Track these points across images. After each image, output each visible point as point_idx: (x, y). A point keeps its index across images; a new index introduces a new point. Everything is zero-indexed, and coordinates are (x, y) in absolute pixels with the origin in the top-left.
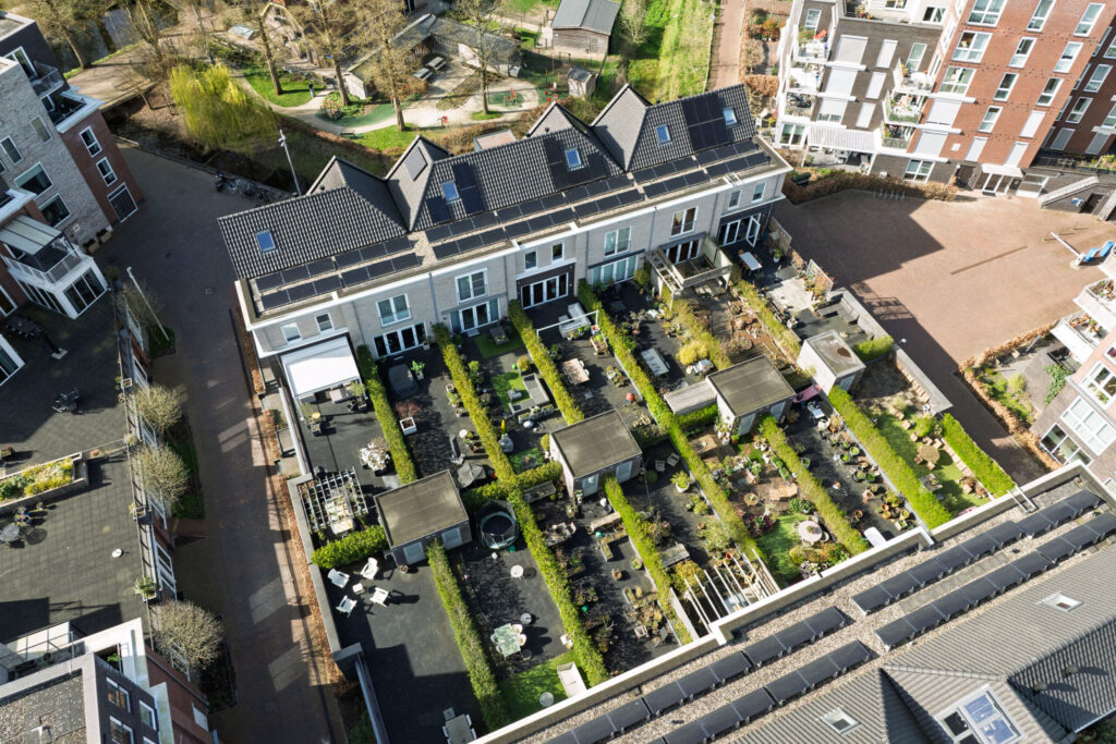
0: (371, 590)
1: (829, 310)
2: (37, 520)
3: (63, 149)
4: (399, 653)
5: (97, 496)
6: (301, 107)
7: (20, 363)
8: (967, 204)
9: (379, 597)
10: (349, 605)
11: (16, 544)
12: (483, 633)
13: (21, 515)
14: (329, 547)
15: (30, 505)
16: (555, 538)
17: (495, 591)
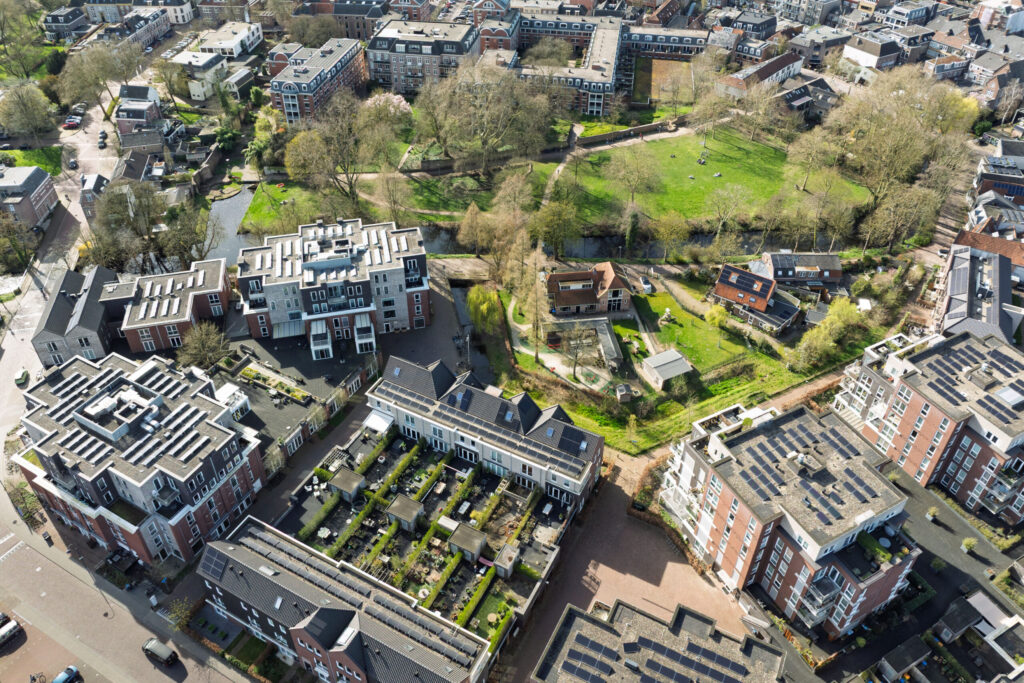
0: (318, 490)
1: (546, 550)
2: (286, 403)
3: (405, 297)
4: (304, 511)
5: (303, 409)
6: (518, 325)
7: (331, 356)
8: (706, 585)
9: (316, 494)
10: (309, 489)
11: (276, 405)
12: (321, 524)
13: (283, 399)
14: (324, 471)
15: (288, 398)
16: (367, 523)
17: (339, 521)
